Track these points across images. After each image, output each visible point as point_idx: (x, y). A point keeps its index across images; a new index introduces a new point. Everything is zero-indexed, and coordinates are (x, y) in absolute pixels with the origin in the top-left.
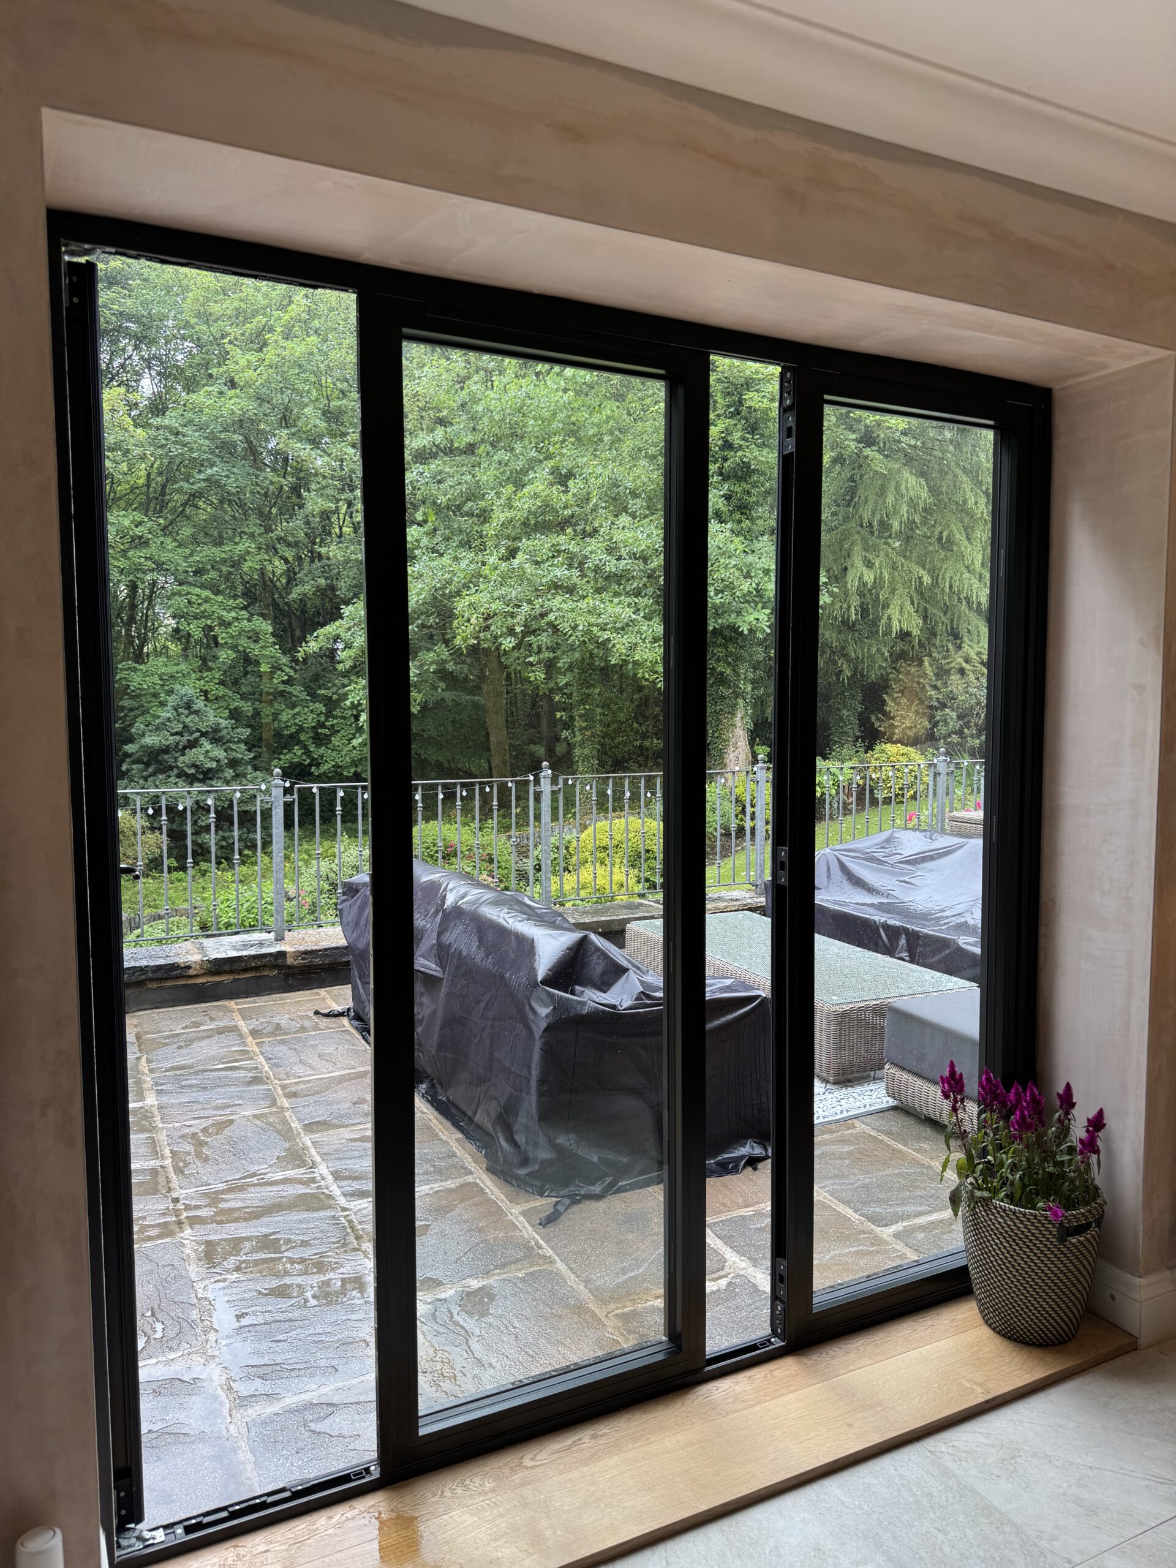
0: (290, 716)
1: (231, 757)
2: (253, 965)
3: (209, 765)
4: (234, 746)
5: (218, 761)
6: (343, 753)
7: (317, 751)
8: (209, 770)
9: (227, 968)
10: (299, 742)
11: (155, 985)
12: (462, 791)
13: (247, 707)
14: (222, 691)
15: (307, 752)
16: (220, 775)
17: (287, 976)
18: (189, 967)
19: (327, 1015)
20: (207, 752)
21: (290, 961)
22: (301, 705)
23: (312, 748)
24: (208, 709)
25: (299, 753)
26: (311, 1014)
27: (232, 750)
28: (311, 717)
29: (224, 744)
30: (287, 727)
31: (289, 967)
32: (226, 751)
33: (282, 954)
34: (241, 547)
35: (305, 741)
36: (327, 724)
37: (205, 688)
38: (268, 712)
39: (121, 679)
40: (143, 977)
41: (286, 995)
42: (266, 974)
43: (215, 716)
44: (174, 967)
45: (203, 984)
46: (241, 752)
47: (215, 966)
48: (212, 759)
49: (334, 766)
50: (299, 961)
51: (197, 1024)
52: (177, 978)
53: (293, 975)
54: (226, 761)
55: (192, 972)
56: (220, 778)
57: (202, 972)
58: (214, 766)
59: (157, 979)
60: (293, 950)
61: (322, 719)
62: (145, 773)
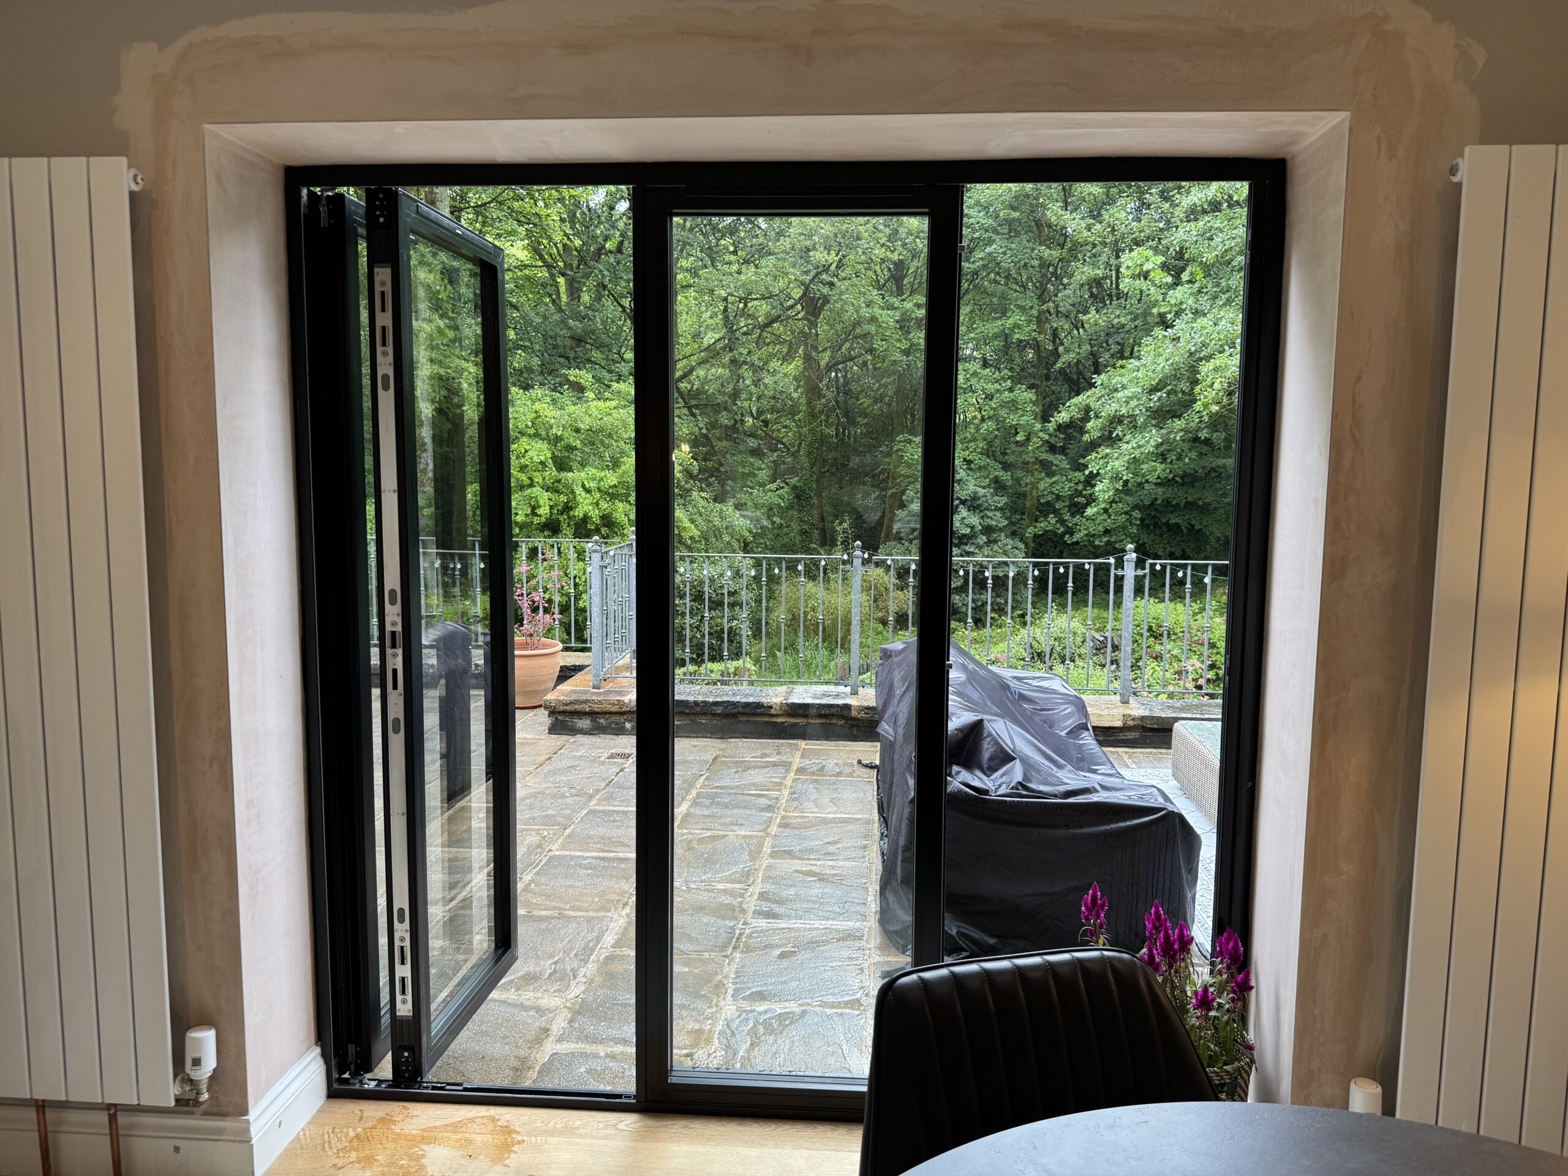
0: (1047, 485)
1: (986, 524)
2: (823, 712)
3: (963, 532)
4: (990, 514)
5: (972, 528)
6: (1098, 522)
7: (1071, 521)
8: (964, 535)
9: (801, 712)
10: (1056, 512)
11: (745, 719)
12: (1033, 571)
13: (1006, 476)
14: (984, 461)
15: (1062, 522)
16: (974, 541)
17: (852, 726)
18: (771, 707)
19: (866, 766)
20: (964, 518)
21: (854, 713)
22: (1061, 474)
23: (1067, 517)
24: (970, 478)
25: (1053, 521)
26: (855, 762)
27: (988, 517)
28: (1068, 485)
29: (981, 511)
30: (1044, 495)
31: (854, 719)
32: (982, 518)
33: (847, 707)
34: (1011, 321)
35: (1060, 509)
36: (1084, 492)
37: (968, 458)
38: (1028, 481)
39: (898, 450)
40: (736, 710)
41: (849, 743)
42: (835, 722)
43: (975, 485)
44: (759, 705)
45: (782, 723)
46: (997, 519)
47: (791, 708)
48: (967, 526)
49: (1086, 535)
50: (862, 715)
51: (764, 755)
52: (761, 715)
53: (857, 726)
54: (980, 528)
55: (773, 712)
56: (973, 544)
57: (782, 712)
58: (968, 532)
59: (745, 714)
60: (858, 704)
61: (1080, 487)
62: (911, 536)
